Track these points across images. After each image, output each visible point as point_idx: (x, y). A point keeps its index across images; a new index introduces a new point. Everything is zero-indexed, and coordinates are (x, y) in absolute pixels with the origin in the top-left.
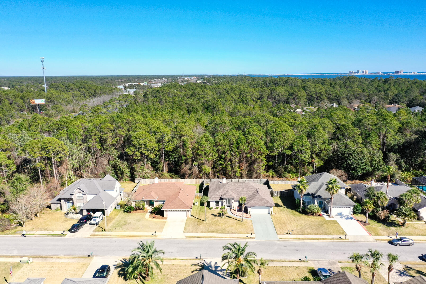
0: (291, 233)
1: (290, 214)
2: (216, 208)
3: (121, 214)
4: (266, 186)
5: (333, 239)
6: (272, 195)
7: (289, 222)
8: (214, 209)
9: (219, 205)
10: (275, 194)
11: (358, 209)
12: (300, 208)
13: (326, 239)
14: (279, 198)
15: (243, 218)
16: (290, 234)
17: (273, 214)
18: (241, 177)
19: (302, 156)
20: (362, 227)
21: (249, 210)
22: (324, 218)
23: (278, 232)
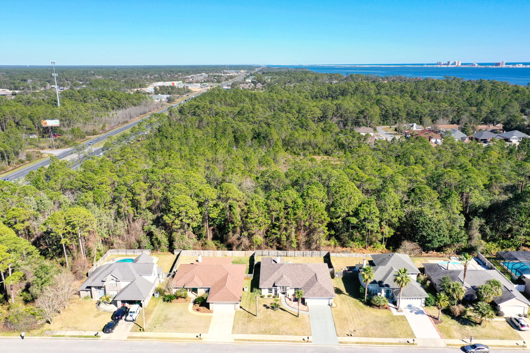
0: (353, 335)
1: (353, 305)
2: (269, 296)
3: (161, 304)
4: (326, 264)
5: (400, 343)
7: (351, 318)
8: (266, 297)
11: (430, 301)
12: (364, 298)
13: (392, 344)
14: (341, 281)
15: (300, 312)
16: (351, 335)
18: (298, 248)
19: (369, 226)
20: (434, 326)
21: (306, 300)
22: (392, 312)
23: (338, 333)
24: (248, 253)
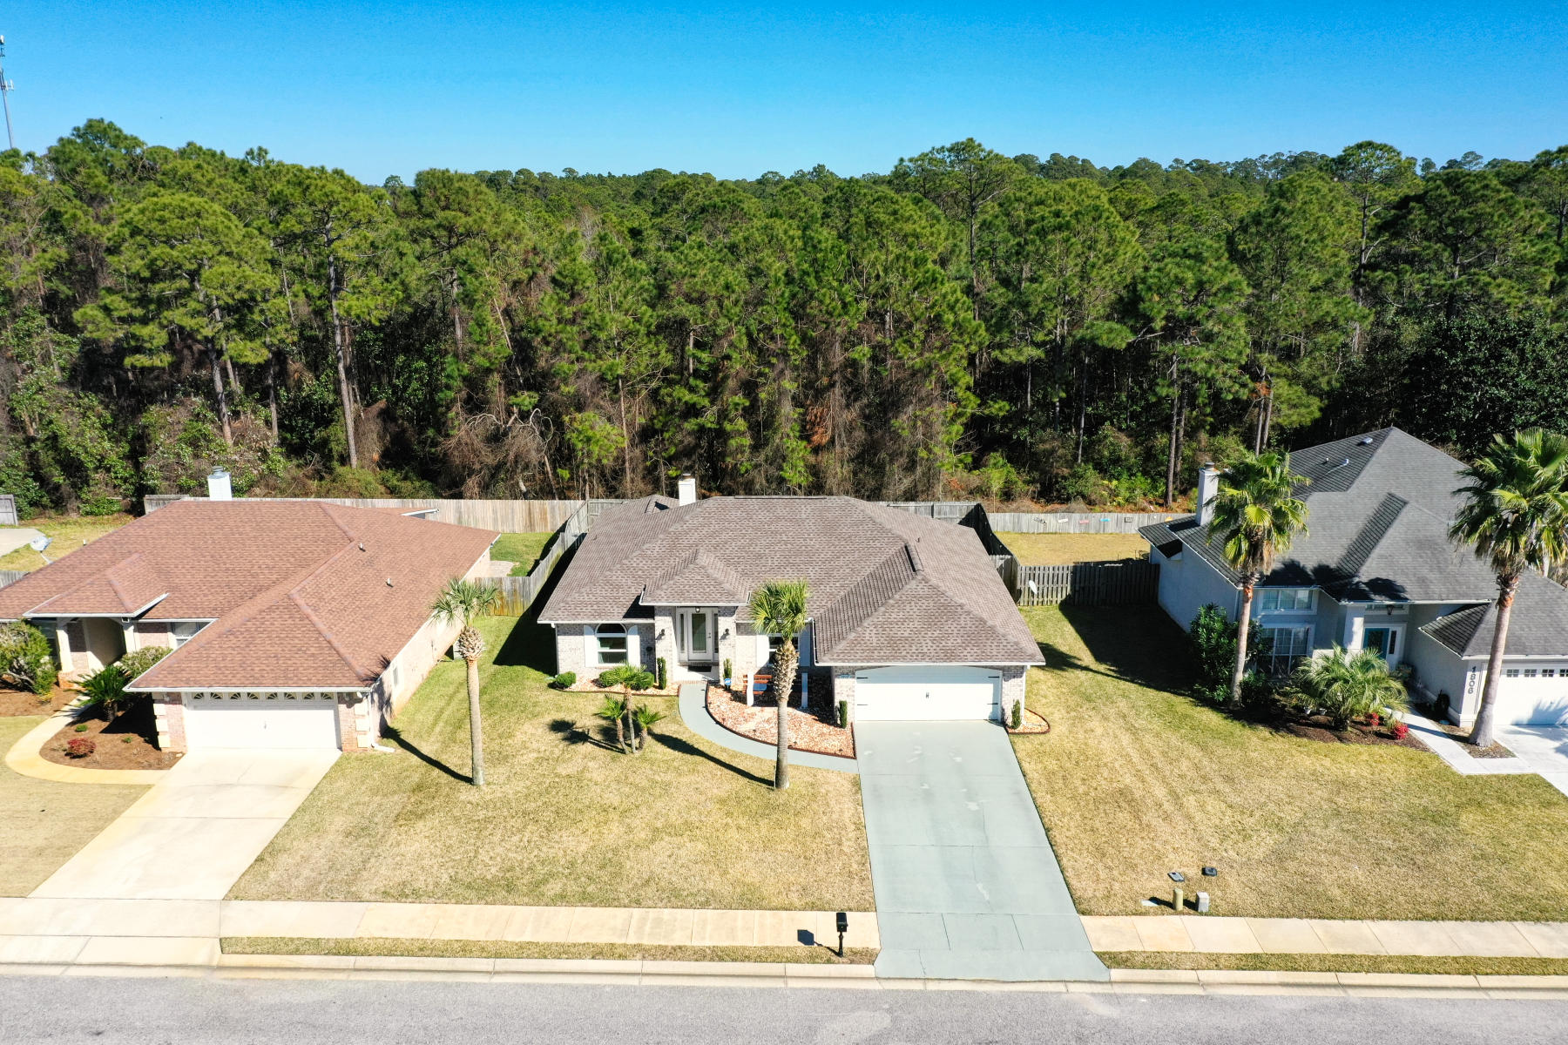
0: (1201, 896)
2: (601, 682)
6: (1013, 589)
8: (583, 682)
9: (622, 657)
10: (1033, 586)
14: (1059, 615)
16: (1192, 905)
17: (1028, 722)
24: (543, 512)
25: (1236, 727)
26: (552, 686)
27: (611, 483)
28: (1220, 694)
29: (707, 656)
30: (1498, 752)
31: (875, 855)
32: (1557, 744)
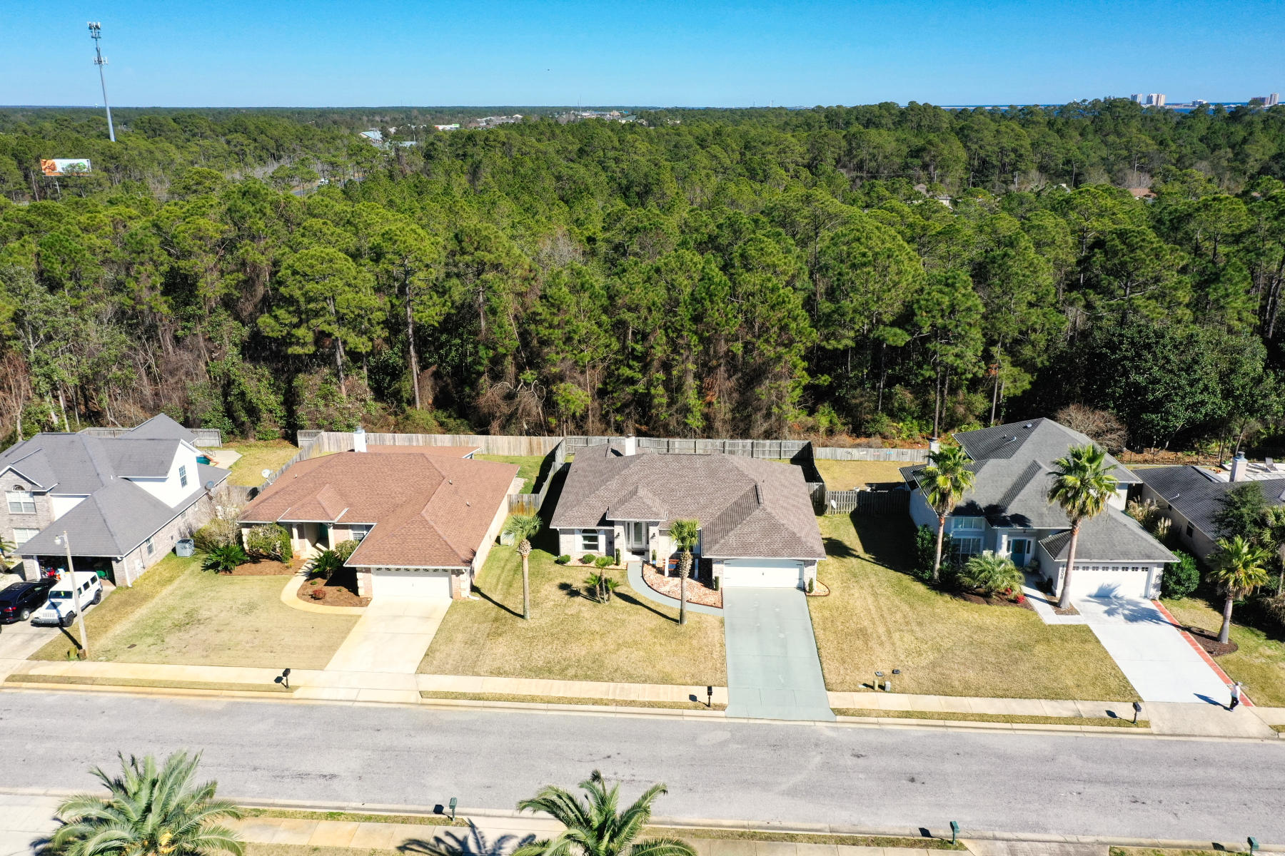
0: (888, 684)
1: (889, 592)
2: (585, 560)
3: (192, 578)
4: (799, 468)
5: (1078, 719)
6: (819, 506)
7: (881, 630)
8: (574, 561)
9: (596, 547)
10: (833, 503)
11: (1183, 576)
12: (932, 569)
13: (1046, 720)
14: (848, 520)
15: (688, 607)
16: (882, 688)
17: (818, 588)
18: (708, 431)
19: (948, 354)
20: (1207, 660)
21: (717, 570)
22: (1036, 613)
23: (832, 678)
24: (539, 444)
25: (932, 595)
26: (557, 562)
27: (579, 425)
28: (927, 575)
29: (642, 546)
30: (1072, 611)
31: (729, 660)
32: (1106, 608)
